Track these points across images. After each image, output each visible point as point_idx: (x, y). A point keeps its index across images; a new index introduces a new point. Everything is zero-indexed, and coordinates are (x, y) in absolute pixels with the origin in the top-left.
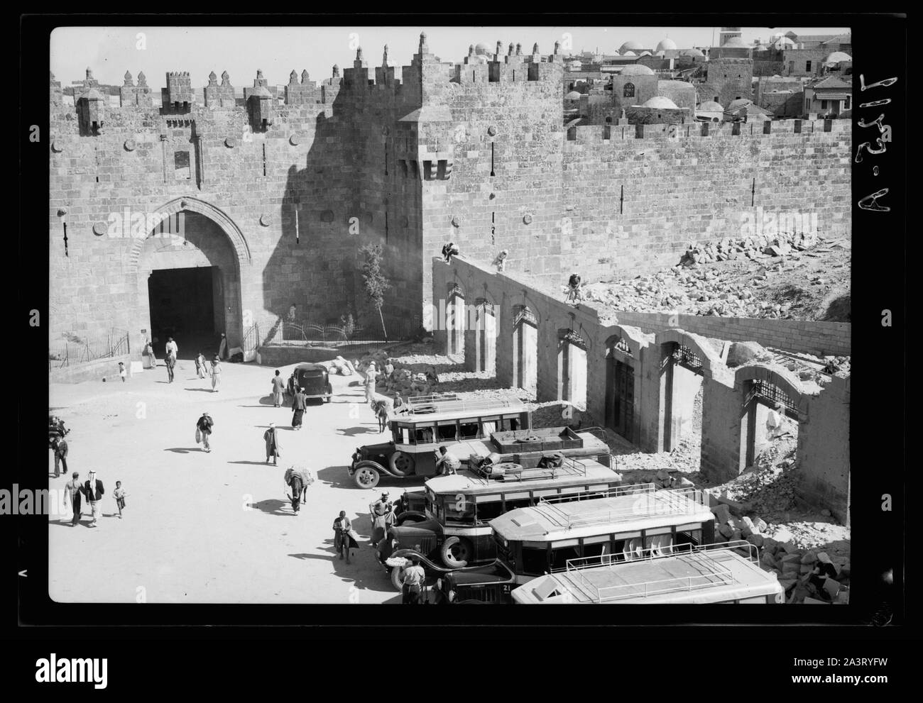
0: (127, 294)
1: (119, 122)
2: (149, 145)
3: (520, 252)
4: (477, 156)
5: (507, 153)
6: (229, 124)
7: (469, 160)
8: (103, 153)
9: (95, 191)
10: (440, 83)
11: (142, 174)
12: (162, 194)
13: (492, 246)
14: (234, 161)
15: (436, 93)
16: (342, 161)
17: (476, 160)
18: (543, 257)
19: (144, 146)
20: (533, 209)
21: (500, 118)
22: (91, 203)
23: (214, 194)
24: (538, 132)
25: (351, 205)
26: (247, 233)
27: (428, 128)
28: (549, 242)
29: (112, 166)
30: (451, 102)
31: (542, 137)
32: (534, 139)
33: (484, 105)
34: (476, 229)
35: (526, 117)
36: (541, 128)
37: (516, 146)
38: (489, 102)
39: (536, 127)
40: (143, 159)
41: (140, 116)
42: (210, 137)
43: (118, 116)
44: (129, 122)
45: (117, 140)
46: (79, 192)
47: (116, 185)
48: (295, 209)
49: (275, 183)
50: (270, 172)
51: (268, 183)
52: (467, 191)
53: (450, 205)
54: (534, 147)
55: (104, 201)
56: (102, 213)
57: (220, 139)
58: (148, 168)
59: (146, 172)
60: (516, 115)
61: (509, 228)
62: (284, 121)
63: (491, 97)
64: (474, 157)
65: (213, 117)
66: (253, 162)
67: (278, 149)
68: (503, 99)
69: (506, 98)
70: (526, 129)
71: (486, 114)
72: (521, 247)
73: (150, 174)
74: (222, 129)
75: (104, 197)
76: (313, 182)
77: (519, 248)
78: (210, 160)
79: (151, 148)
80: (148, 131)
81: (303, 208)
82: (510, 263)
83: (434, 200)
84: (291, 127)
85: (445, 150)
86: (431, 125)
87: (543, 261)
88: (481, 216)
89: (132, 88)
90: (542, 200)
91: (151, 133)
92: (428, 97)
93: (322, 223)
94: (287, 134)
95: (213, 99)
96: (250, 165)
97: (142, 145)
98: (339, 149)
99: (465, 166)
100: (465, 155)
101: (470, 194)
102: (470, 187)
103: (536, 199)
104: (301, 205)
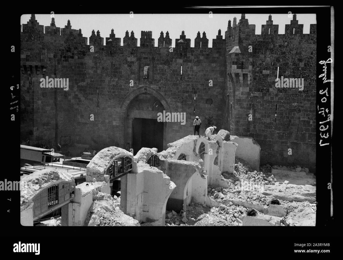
0: (119, 126)
1: (122, 52)
2: (132, 62)
3: (292, 128)
4: (269, 73)
5: (287, 72)
6: (167, 55)
7: (263, 75)
8: (114, 65)
9: (110, 81)
10: (249, 34)
11: (129, 75)
12: (136, 84)
13: (274, 123)
14: (168, 72)
15: (246, 39)
16: (219, 75)
17: (268, 75)
18: (307, 133)
19: (130, 63)
20: (302, 105)
21: (284, 53)
22: (108, 86)
23: (158, 86)
24: (308, 62)
25: (221, 97)
26: (171, 105)
27: (238, 56)
28: (312, 125)
29: (118, 71)
30: (255, 44)
31: (311, 65)
32: (305, 66)
33: (274, 46)
34: (265, 113)
35: (300, 53)
36: (310, 60)
37: (293, 69)
38: (277, 45)
39: (307, 59)
40: (130, 68)
41: (130, 50)
42: (158, 60)
43: (121, 50)
44: (125, 52)
45: (120, 60)
46: (104, 81)
47: (119, 78)
48: (194, 96)
49: (186, 83)
50: (184, 78)
51: (182, 83)
52: (261, 91)
53: (251, 98)
54: (305, 70)
55: (114, 85)
56: (112, 90)
57: (162, 62)
58: (131, 72)
59: (131, 74)
60: (294, 52)
61: (286, 114)
62: (192, 55)
63: (279, 42)
64: (266, 73)
65: (160, 52)
66: (176, 73)
67: (188, 68)
68: (286, 43)
69: (288, 43)
70: (300, 60)
71: (275, 51)
72: (293, 125)
73: (132, 75)
74: (164, 57)
75: (114, 84)
76: (204, 85)
77: (292, 126)
78: (157, 71)
79: (133, 64)
80: (133, 56)
81: (198, 96)
82: (285, 133)
83: (242, 94)
84: (195, 58)
85: (247, 68)
86: (240, 55)
87: (307, 135)
88: (269, 106)
89: (128, 38)
90: (308, 100)
91: (134, 57)
92: (242, 41)
93: (207, 104)
94: (193, 61)
95: (161, 43)
96: (175, 74)
97: (130, 62)
98: (217, 70)
99: (261, 78)
100: (261, 72)
101: (263, 94)
102: (263, 89)
103: (304, 100)
104: (197, 95)
